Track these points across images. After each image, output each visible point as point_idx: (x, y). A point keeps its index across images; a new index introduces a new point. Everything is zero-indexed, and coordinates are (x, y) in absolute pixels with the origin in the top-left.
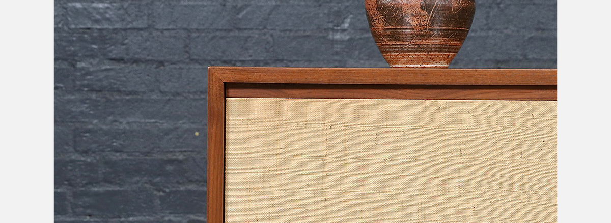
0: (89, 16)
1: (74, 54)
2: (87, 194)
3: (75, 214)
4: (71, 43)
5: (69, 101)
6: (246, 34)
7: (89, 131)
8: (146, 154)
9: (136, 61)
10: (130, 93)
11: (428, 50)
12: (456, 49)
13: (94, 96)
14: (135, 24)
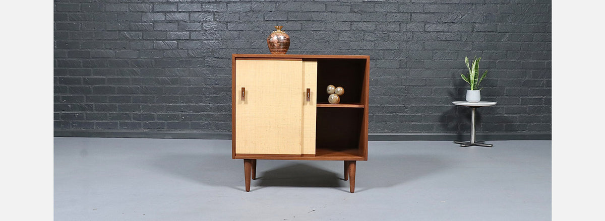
0: (209, 45)
1: (205, 56)
2: (209, 97)
3: (205, 103)
4: (204, 53)
5: (203, 70)
6: (254, 50)
7: (209, 79)
8: (226, 85)
9: (222, 58)
10: (220, 68)
11: (280, 51)
12: (286, 51)
13: (210, 68)
14: (222, 47)
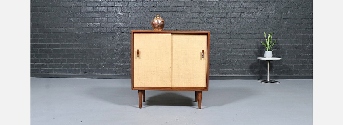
0: (118, 26)
1: (116, 32)
2: (118, 55)
3: (116, 58)
5: (115, 40)
6: (144, 28)
7: (118, 44)
8: (128, 48)
10: (125, 38)
11: (158, 29)
13: (119, 39)
